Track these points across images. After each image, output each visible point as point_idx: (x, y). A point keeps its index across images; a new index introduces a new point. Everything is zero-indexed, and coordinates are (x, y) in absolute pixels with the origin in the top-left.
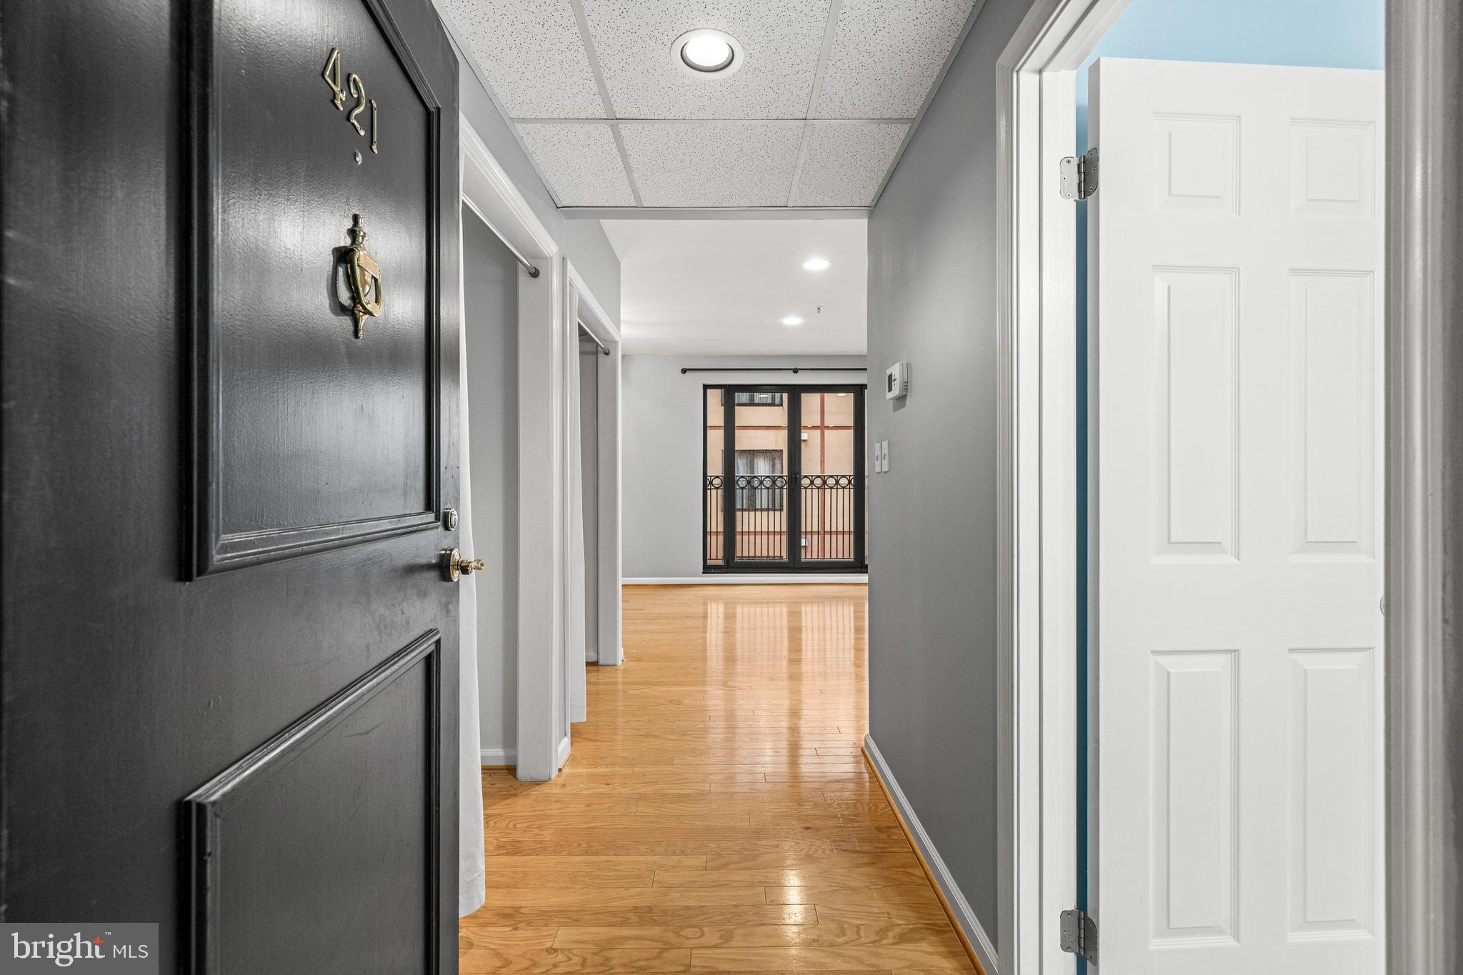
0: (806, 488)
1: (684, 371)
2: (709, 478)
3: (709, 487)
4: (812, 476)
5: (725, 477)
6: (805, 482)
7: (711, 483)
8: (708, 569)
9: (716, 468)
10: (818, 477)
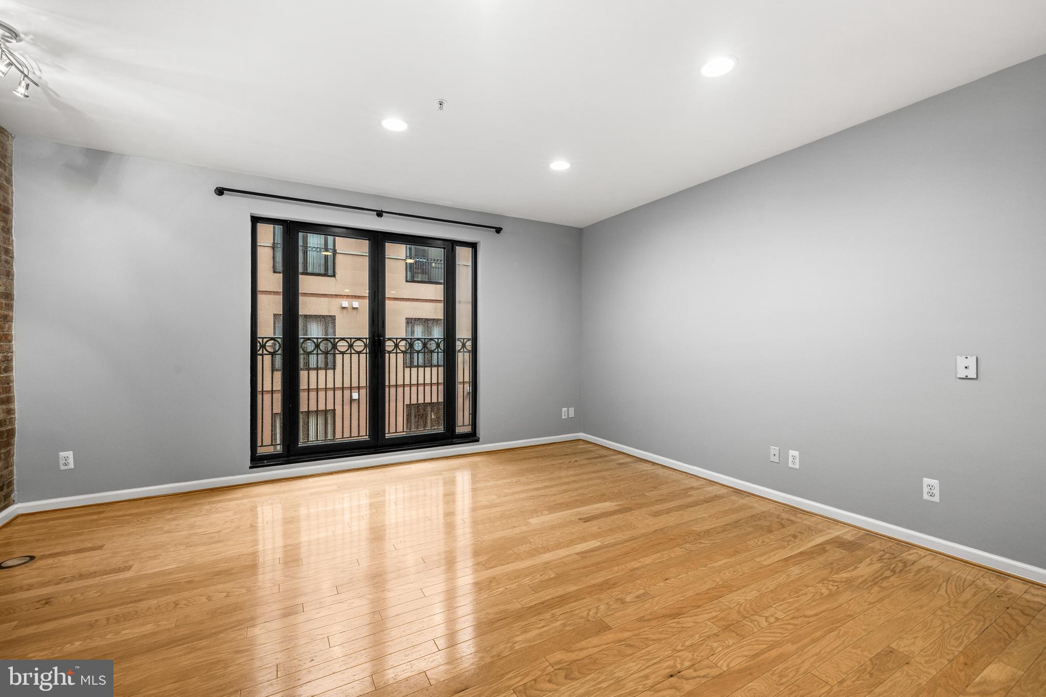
0: (389, 352)
1: (220, 191)
2: (260, 340)
3: (260, 352)
4: (397, 339)
5: (284, 339)
6: (389, 345)
7: (263, 346)
8: (258, 461)
9: (269, 328)
10: (403, 339)
